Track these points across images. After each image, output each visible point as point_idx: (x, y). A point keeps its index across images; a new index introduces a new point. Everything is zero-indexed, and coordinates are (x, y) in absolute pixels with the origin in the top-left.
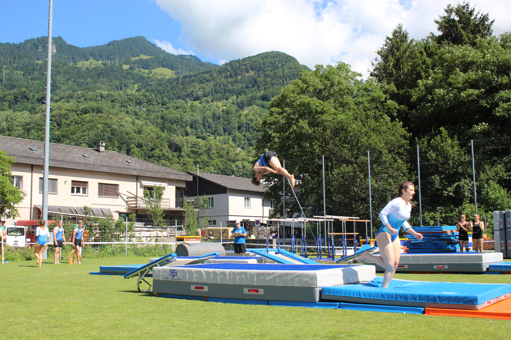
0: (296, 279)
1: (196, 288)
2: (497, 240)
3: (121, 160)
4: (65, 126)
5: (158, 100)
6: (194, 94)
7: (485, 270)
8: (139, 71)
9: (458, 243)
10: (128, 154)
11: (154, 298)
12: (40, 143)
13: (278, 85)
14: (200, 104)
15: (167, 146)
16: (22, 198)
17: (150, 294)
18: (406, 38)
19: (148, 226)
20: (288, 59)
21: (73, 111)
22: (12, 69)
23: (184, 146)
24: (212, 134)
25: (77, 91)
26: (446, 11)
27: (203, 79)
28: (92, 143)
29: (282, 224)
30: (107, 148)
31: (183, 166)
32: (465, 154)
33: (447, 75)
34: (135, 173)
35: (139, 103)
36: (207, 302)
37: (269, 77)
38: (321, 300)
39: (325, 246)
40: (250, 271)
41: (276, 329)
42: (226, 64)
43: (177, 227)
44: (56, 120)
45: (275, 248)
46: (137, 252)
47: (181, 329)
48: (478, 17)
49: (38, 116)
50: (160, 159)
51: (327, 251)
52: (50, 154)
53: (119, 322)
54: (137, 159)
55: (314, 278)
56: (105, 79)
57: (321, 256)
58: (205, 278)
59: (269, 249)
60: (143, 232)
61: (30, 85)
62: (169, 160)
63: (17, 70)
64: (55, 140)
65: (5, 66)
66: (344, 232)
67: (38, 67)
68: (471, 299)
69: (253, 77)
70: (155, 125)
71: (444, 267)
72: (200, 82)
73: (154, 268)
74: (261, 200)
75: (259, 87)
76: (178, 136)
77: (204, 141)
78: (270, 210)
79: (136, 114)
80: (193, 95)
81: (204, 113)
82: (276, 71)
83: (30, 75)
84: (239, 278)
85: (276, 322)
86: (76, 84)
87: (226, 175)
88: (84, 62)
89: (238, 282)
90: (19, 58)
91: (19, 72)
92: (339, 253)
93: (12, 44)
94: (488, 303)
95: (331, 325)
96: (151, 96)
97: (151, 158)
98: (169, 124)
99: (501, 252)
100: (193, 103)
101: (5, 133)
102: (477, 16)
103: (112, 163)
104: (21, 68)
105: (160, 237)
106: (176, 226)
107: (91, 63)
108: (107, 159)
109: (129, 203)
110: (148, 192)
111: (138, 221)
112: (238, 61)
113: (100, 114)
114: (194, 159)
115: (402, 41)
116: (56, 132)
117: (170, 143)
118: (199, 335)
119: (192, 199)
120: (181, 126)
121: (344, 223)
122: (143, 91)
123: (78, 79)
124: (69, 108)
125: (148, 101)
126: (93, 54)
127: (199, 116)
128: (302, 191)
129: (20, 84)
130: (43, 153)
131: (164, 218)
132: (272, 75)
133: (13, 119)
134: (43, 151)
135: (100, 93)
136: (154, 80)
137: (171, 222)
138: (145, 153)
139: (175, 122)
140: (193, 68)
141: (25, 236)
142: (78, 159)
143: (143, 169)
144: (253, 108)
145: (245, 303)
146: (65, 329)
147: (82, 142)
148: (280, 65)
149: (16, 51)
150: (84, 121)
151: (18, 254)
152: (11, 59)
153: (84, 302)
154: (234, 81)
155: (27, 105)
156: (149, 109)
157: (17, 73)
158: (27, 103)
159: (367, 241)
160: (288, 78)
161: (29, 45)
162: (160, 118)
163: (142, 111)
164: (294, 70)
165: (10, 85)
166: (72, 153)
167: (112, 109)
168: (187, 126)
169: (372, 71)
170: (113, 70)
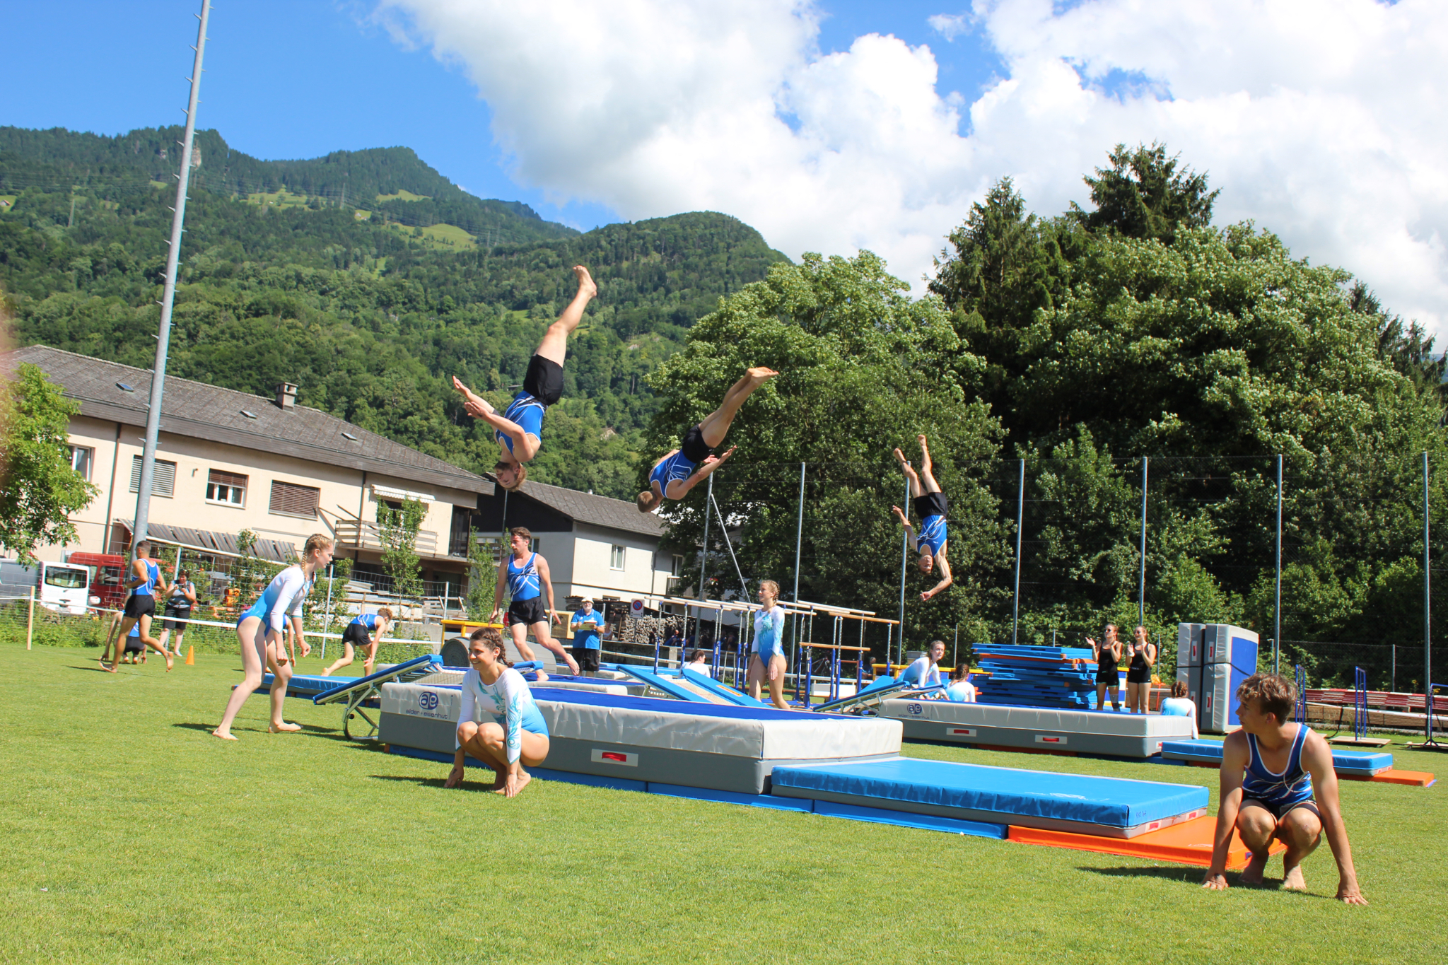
0: (716, 737)
3: (330, 431)
4: (207, 340)
5: (431, 301)
6: (516, 293)
7: (1150, 753)
8: (393, 227)
10: (348, 418)
11: (379, 754)
12: (144, 374)
13: (713, 292)
14: (528, 317)
15: (442, 409)
16: (88, 500)
17: (370, 745)
18: (1018, 209)
19: (380, 592)
21: (228, 306)
22: (94, 196)
25: (243, 261)
26: (1113, 158)
27: (541, 261)
28: (267, 385)
29: (694, 615)
30: (299, 400)
31: (474, 460)
33: (1103, 304)
34: (360, 465)
35: (385, 303)
37: (694, 271)
38: (768, 790)
40: (610, 709)
41: (661, 847)
42: (597, 232)
43: (449, 601)
44: (185, 325)
45: (672, 667)
47: (438, 829)
48: (1183, 180)
49: (144, 311)
50: (423, 439)
51: (795, 685)
52: (163, 401)
53: (292, 802)
54: (369, 432)
55: (759, 736)
56: (309, 240)
59: (659, 669)
60: (367, 605)
61: (133, 236)
62: (443, 442)
63: (105, 198)
64: (180, 369)
65: (76, 188)
66: (837, 643)
67: (156, 197)
68: (1116, 812)
69: (657, 268)
70: (418, 358)
71: (1058, 740)
72: (532, 267)
73: (386, 685)
74: (651, 553)
75: (668, 291)
78: (668, 579)
79: (375, 327)
80: (513, 296)
82: (712, 257)
83: (134, 213)
84: (582, 724)
85: (662, 830)
86: (241, 244)
87: (574, 487)
88: (265, 194)
89: (580, 734)
90: (112, 171)
91: (109, 205)
92: (820, 692)
93: (100, 135)
94: (1152, 827)
95: (789, 848)
96: (415, 288)
97: (402, 433)
98: (451, 359)
100: (512, 315)
101: (62, 345)
102: (1179, 177)
103: (308, 436)
104: (114, 194)
105: (407, 620)
106: (447, 598)
107: (280, 199)
108: (297, 427)
109: (341, 533)
110: (388, 511)
111: (358, 577)
112: (626, 227)
113: (290, 321)
115: (1008, 216)
116: (182, 354)
117: (449, 404)
118: (480, 846)
119: (489, 539)
120: (479, 366)
121: (838, 622)
122: (397, 275)
123: (246, 233)
124: (220, 300)
125: (407, 300)
126: (287, 178)
127: (522, 345)
128: (746, 542)
129: (109, 232)
130: (148, 399)
131: (420, 575)
132: (702, 265)
133: (84, 314)
134: (147, 393)
135: (296, 271)
136: (425, 253)
137: (435, 588)
138: (388, 421)
139: (465, 354)
140: (519, 232)
141: (87, 589)
142: (229, 419)
143: (380, 457)
144: (651, 340)
145: (594, 784)
146: (162, 807)
147: (241, 381)
148: (722, 245)
149: (107, 154)
150: (251, 334)
151: (66, 629)
152: (94, 172)
153: (214, 751)
154: (611, 273)
155: (122, 283)
156: (407, 319)
157: (104, 206)
158: (121, 280)
159: (887, 668)
160: (738, 278)
161: (138, 143)
162: (431, 343)
163: (390, 322)
164: (755, 260)
165: (85, 233)
166: (217, 405)
167: (319, 311)
168: (492, 366)
169: (935, 279)
170: (331, 220)
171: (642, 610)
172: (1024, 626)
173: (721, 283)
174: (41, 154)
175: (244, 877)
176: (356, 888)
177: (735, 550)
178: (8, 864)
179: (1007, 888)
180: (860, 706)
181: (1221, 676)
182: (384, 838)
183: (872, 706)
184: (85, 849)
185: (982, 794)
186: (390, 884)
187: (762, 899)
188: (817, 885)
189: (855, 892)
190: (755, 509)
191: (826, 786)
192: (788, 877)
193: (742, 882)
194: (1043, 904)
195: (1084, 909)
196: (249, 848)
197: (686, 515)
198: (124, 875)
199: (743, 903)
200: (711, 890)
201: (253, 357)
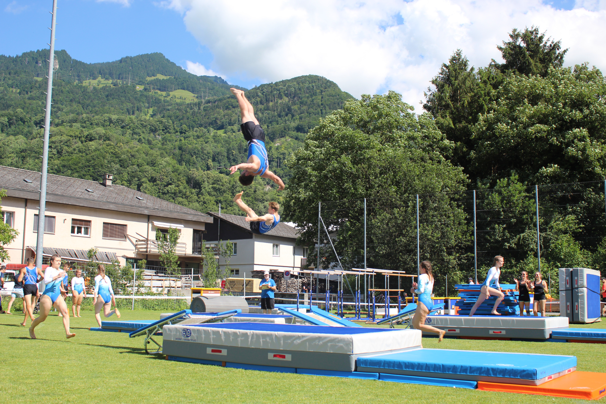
0: (329, 344)
1: (213, 351)
2: (562, 301)
3: (130, 196)
4: (67, 154)
5: (176, 128)
6: (218, 121)
7: (547, 336)
8: (155, 93)
10: (139, 190)
11: (163, 361)
12: (37, 174)
13: (315, 115)
14: (225, 133)
15: (185, 181)
16: (13, 237)
17: (159, 356)
18: (465, 65)
19: (159, 274)
20: (327, 85)
21: (76, 137)
22: (7, 86)
23: (204, 182)
25: (82, 114)
26: (511, 36)
27: (229, 105)
28: (98, 175)
29: (315, 276)
30: (114, 181)
31: (202, 205)
33: (512, 109)
34: (146, 212)
35: (154, 131)
36: (225, 368)
37: (305, 105)
38: (356, 369)
39: (364, 303)
40: (276, 333)
42: (256, 88)
43: (194, 277)
44: (55, 147)
45: (306, 304)
46: (145, 305)
47: (194, 400)
48: (548, 44)
49: (35, 142)
50: (177, 197)
51: (367, 310)
52: (47, 187)
53: (121, 390)
54: (150, 196)
55: (350, 343)
56: (114, 102)
57: (359, 316)
58: (223, 340)
59: (300, 305)
60: (153, 281)
61: (27, 105)
62: (187, 197)
63: (12, 87)
64: (55, 171)
66: (387, 288)
67: (37, 85)
68: (530, 372)
69: (287, 105)
70: (171, 157)
71: (501, 332)
72: (225, 108)
73: (165, 326)
74: (292, 247)
75: (293, 116)
76: (198, 169)
78: (301, 259)
79: (149, 143)
80: (217, 123)
81: (229, 145)
82: (314, 97)
83: (27, 93)
84: (263, 341)
85: (305, 394)
86: (81, 106)
88: (91, 80)
89: (261, 346)
90: (15, 73)
91: (14, 90)
92: (380, 312)
93: (8, 56)
94: (549, 378)
95: (368, 400)
96: (168, 122)
97: (166, 194)
98: (188, 156)
99: (567, 316)
100: (217, 133)
102: (546, 43)
103: (119, 200)
104: (17, 85)
105: (173, 287)
106: (193, 275)
107: (99, 82)
108: (114, 195)
109: (139, 247)
110: (161, 235)
111: (148, 268)
112: (270, 85)
113: (107, 142)
114: (216, 197)
115: (461, 69)
116: (55, 161)
117: (188, 178)
119: (212, 244)
120: (202, 159)
121: (387, 278)
122: (159, 116)
123: (83, 100)
124: (72, 134)
125: (164, 128)
126: (102, 72)
127: (223, 147)
128: (339, 239)
129: (15, 104)
130: (39, 186)
131: (179, 266)
132: (309, 102)
133: (5, 144)
134: (39, 183)
135: (109, 117)
136: (172, 104)
137: (187, 271)
138: (158, 188)
139: (195, 153)
140: (217, 91)
142: (80, 193)
143: (156, 207)
144: (286, 140)
145: (270, 371)
146: (57, 398)
147: (85, 173)
148: (318, 91)
149: (12, 66)
150: (89, 150)
152: (6, 75)
153: (81, 365)
154: (264, 109)
155: (23, 129)
156: (165, 137)
157: (12, 91)
158: (23, 127)
159: (413, 299)
160: (327, 107)
161: (27, 58)
162: (177, 148)
163: (157, 140)
164: (335, 97)
165: (4, 105)
166: (74, 187)
167: (121, 136)
168: (208, 158)
169: (426, 103)
170: (125, 91)
171: (289, 276)
172: (481, 273)
173: (319, 110)
177: (333, 243)
180: (400, 320)
181: (582, 294)
183: (405, 320)
185: (462, 367)
190: (342, 222)
191: (384, 366)
197: (308, 227)
201: (91, 161)
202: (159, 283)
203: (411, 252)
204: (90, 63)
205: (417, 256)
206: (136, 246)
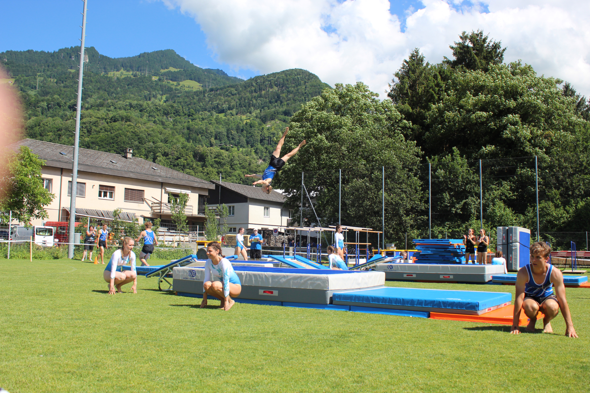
0: (309, 282)
3: (147, 167)
4: (95, 133)
5: (185, 112)
6: (219, 106)
7: (487, 280)
8: (168, 82)
9: (464, 255)
10: (154, 161)
11: (173, 296)
12: (70, 148)
13: (300, 101)
14: (225, 116)
15: (192, 156)
16: (51, 200)
17: (169, 293)
18: (422, 61)
19: (171, 231)
21: (103, 119)
22: (46, 77)
23: (207, 156)
24: (235, 146)
25: (108, 100)
26: (461, 38)
27: (229, 93)
28: (120, 150)
29: (299, 233)
30: (134, 155)
31: (206, 175)
32: (473, 174)
33: (460, 99)
34: (160, 180)
35: (166, 114)
37: (291, 93)
38: (331, 303)
40: (266, 273)
41: (288, 328)
42: (251, 79)
44: (86, 127)
45: (291, 255)
47: (198, 325)
48: (491, 45)
49: (69, 123)
50: (185, 168)
52: (79, 158)
53: (139, 317)
54: (163, 166)
55: (326, 281)
56: (134, 90)
59: (285, 256)
60: (166, 237)
61: (63, 92)
62: (193, 169)
63: (50, 78)
64: (85, 145)
65: (39, 74)
66: (357, 242)
67: (71, 76)
68: (474, 305)
69: (276, 93)
70: (181, 135)
71: (449, 277)
72: (225, 95)
73: (174, 268)
74: (280, 209)
75: (281, 102)
76: (203, 146)
77: (227, 152)
78: (288, 219)
79: (163, 124)
80: (218, 108)
81: (228, 126)
82: (298, 88)
83: (63, 83)
84: (254, 280)
86: (106, 93)
87: (247, 185)
88: (115, 72)
89: (254, 284)
90: (53, 66)
91: (52, 80)
93: (47, 52)
94: (488, 310)
95: (341, 325)
96: (178, 107)
97: (176, 166)
98: (194, 135)
100: (218, 116)
101: (37, 138)
102: (489, 44)
103: (138, 169)
104: (54, 75)
105: (182, 242)
106: (198, 232)
107: (122, 74)
108: (134, 166)
109: (154, 208)
110: (173, 198)
111: (162, 225)
112: (263, 77)
113: (128, 123)
114: (217, 169)
115: (418, 64)
116: (86, 139)
117: (195, 153)
118: (215, 330)
119: (214, 207)
120: (206, 137)
121: (357, 233)
122: (171, 102)
123: (108, 88)
124: (99, 116)
125: (175, 112)
126: (124, 65)
127: (223, 128)
128: (318, 203)
129: (53, 91)
130: (72, 158)
131: (187, 224)
132: (295, 91)
133: (45, 125)
134: (72, 155)
135: (130, 103)
136: (182, 92)
137: (193, 228)
138: (170, 161)
139: (200, 133)
140: (219, 81)
141: (53, 236)
142: (106, 164)
143: (168, 176)
144: (276, 122)
145: (261, 304)
146: (87, 321)
147: (110, 149)
148: (302, 82)
149: (50, 59)
150: (113, 129)
151: (45, 253)
152: (45, 67)
154: (258, 96)
155: (59, 112)
156: (176, 119)
157: (51, 81)
158: (59, 110)
159: (378, 251)
160: (310, 95)
161: (62, 54)
162: (186, 129)
163: (169, 121)
164: (316, 87)
165: (43, 92)
166: (100, 159)
167: (140, 118)
168: (211, 137)
169: (390, 92)
170: (143, 81)
171: (277, 233)
172: (434, 231)
173: (303, 98)
174: (23, 61)
175: (121, 347)
176: (166, 350)
177: (314, 206)
178: (27, 346)
179: (430, 337)
180: (368, 267)
181: (516, 247)
182: (176, 329)
183: (373, 267)
184: (57, 339)
185: (418, 300)
186: (179, 348)
187: (330, 346)
188: (353, 340)
189: (368, 342)
190: (321, 189)
191: (355, 300)
192: (341, 337)
193: (322, 340)
194: (445, 343)
195: (461, 344)
196: (122, 336)
197: (293, 193)
198: (73, 349)
199: (323, 348)
200: (309, 343)
201: (114, 139)
202: (170, 238)
203: (378, 214)
204: (114, 58)
205: (382, 217)
206: (151, 207)
